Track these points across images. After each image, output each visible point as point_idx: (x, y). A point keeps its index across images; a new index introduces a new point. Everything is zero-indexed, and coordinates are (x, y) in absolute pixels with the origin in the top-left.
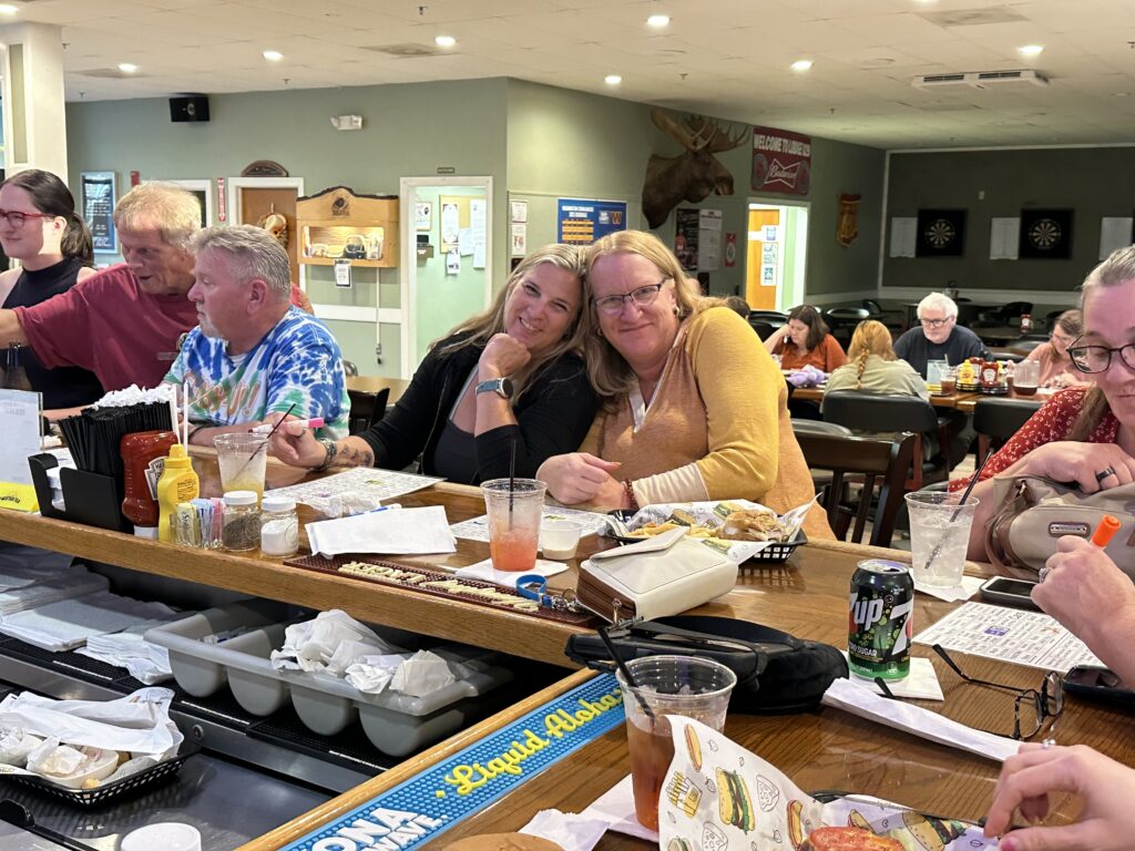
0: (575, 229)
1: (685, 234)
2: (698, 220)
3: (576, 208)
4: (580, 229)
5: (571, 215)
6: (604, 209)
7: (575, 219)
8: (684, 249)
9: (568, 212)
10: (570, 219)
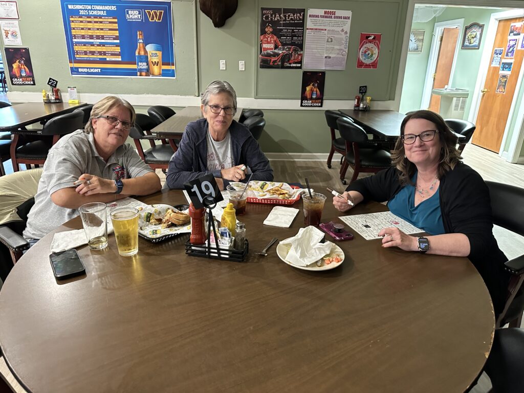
0: (90, 25)
1: (277, 33)
2: (303, 20)
3: (89, 7)
4: (97, 26)
5: (82, 12)
6: (133, 8)
7: (89, 17)
8: (276, 47)
9: (78, 10)
10: (81, 17)
